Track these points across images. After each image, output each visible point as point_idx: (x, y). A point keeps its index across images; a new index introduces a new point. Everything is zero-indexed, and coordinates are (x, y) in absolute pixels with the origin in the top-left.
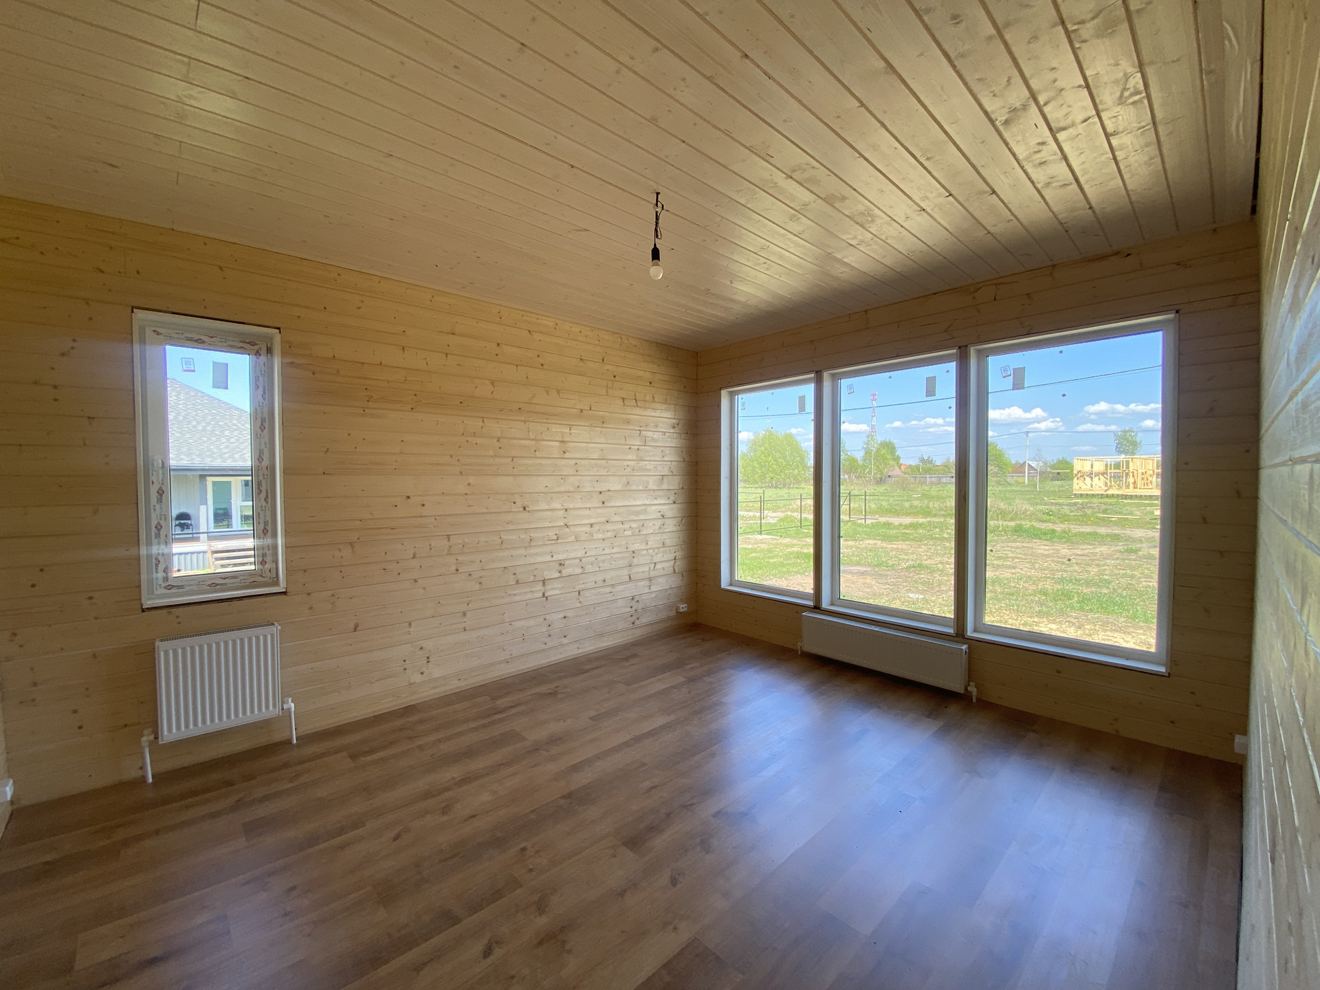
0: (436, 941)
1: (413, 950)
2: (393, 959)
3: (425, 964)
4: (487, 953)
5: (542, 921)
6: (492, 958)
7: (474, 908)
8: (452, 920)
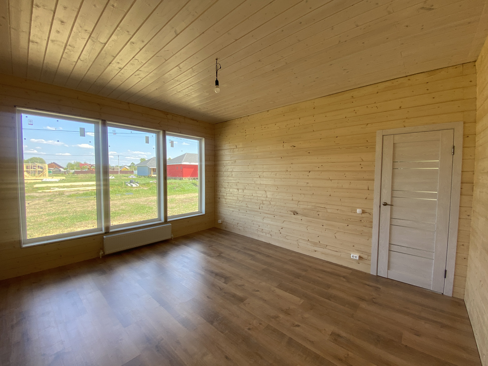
0: (300, 342)
1: (307, 347)
2: (313, 352)
3: (310, 341)
4: (298, 326)
5: (281, 316)
6: (299, 324)
7: (283, 335)
8: (290, 340)
